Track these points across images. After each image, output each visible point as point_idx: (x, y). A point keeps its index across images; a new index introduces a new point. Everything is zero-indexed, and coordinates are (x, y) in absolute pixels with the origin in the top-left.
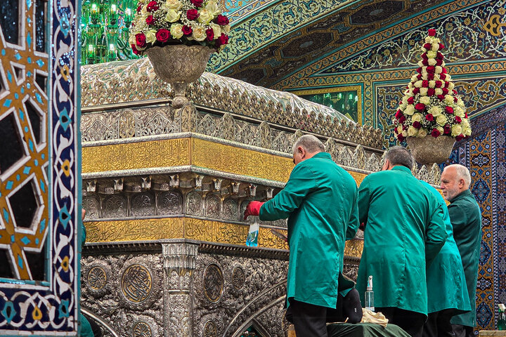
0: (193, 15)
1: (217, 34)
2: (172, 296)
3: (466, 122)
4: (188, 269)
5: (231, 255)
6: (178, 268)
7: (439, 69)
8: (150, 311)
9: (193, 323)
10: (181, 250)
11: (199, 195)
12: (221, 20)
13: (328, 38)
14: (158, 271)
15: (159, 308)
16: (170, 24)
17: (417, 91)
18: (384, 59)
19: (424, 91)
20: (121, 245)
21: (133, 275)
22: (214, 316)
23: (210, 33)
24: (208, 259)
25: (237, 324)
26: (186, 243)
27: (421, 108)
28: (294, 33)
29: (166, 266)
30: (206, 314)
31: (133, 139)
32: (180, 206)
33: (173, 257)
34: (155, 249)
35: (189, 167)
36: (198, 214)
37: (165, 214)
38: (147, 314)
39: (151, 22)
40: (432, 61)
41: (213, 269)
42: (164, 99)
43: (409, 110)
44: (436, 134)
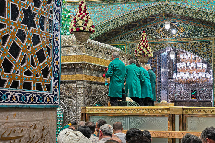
0: (86, 25)
1: (92, 30)
2: (79, 94)
3: (152, 53)
4: (83, 87)
5: (94, 84)
6: (81, 87)
7: (146, 41)
8: (73, 98)
9: (84, 101)
10: (81, 83)
11: (86, 69)
12: (93, 26)
13: (119, 32)
14: (75, 88)
15: (75, 97)
16: (80, 27)
17: (140, 46)
18: (132, 38)
19: (142, 46)
20: (66, 81)
21: (68, 89)
22: (90, 99)
23: (90, 29)
24: (89, 85)
25: (95, 101)
26: (83, 81)
27: (141, 50)
28: (110, 30)
29: (78, 86)
30: (87, 98)
31: (70, 55)
32: (82, 72)
33: (79, 84)
34: (75, 82)
35: (84, 62)
36: (86, 74)
37: (78, 73)
38: (72, 99)
39: (75, 26)
40: (144, 39)
41: (89, 87)
42: (78, 45)
43: (138, 50)
44: (145, 56)
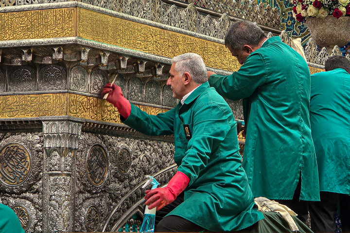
2: (52, 178)
4: (70, 149)
5: (117, 136)
6: (60, 147)
8: (28, 194)
9: (75, 208)
10: (63, 128)
11: (85, 70)
14: (38, 151)
15: (37, 191)
22: (97, 201)
24: (92, 139)
25: (122, 211)
26: (69, 121)
29: (47, 145)
30: (88, 198)
31: (13, 7)
32: (64, 81)
33: (54, 136)
34: (35, 126)
35: (74, 38)
36: (82, 90)
37: (46, 88)
38: (25, 198)
41: (97, 149)
44: (338, 14)
